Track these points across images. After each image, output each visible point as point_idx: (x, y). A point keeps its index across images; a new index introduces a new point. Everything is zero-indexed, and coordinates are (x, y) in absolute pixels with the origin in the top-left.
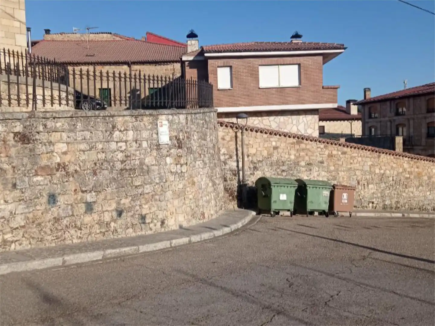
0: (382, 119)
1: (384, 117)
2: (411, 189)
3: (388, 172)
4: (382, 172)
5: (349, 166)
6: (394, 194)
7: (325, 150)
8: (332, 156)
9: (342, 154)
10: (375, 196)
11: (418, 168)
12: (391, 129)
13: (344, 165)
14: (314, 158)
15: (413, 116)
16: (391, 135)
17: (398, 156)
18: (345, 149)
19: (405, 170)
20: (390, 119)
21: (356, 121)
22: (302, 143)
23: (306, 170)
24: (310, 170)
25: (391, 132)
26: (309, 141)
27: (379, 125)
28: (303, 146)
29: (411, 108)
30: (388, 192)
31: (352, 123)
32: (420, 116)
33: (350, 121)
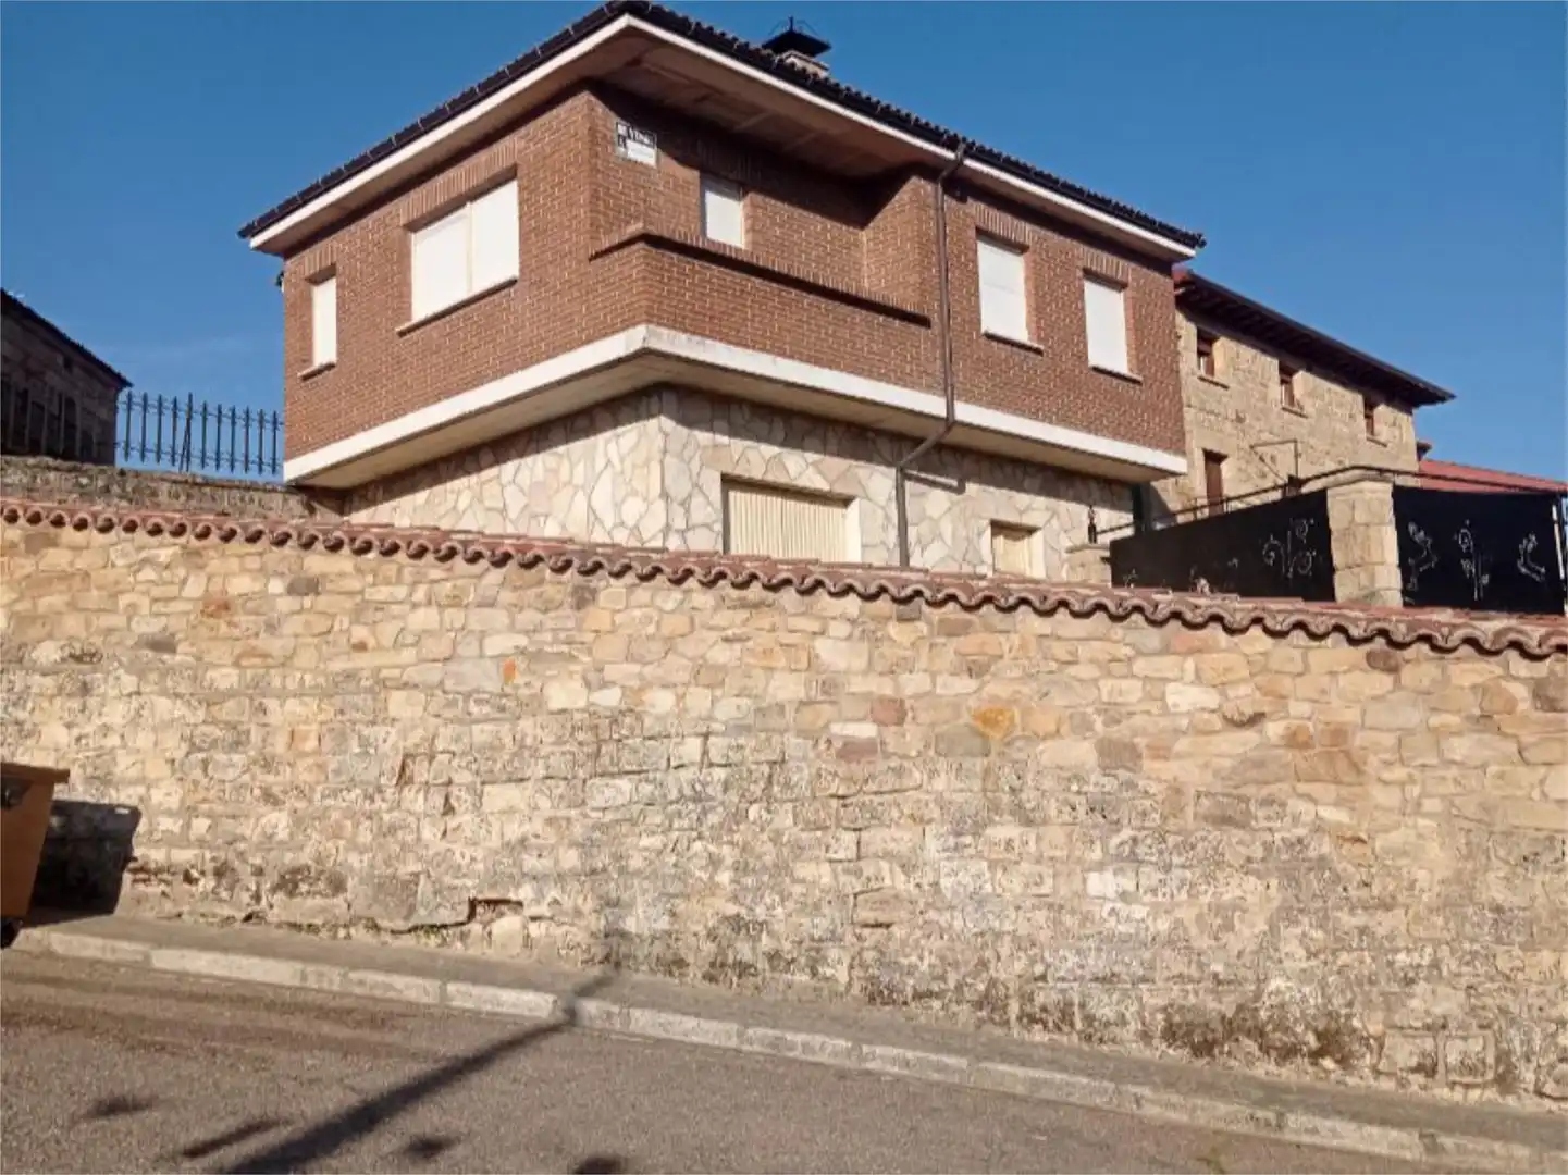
2: (900, 838)
3: (661, 701)
4: (610, 698)
5: (338, 665)
6: (714, 862)
7: (182, 572)
8: (226, 606)
9: (292, 590)
10: (530, 862)
11: (975, 670)
13: (306, 658)
14: (118, 621)
17: (755, 592)
18: (317, 562)
19: (830, 687)
22: (54, 543)
23: (60, 689)
24: (85, 689)
26: (92, 534)
28: (56, 558)
30: (655, 841)
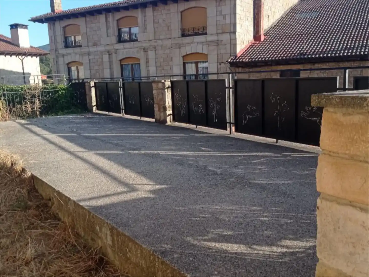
0: (92, 49)
1: (95, 45)
12: (111, 68)
15: (153, 44)
16: (112, 78)
20: (108, 48)
21: (29, 57)
25: (112, 74)
27: (85, 60)
29: (150, 27)
31: (24, 61)
32: (168, 43)
33: (20, 57)
